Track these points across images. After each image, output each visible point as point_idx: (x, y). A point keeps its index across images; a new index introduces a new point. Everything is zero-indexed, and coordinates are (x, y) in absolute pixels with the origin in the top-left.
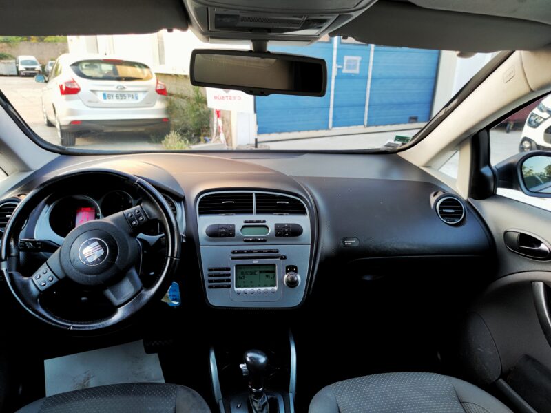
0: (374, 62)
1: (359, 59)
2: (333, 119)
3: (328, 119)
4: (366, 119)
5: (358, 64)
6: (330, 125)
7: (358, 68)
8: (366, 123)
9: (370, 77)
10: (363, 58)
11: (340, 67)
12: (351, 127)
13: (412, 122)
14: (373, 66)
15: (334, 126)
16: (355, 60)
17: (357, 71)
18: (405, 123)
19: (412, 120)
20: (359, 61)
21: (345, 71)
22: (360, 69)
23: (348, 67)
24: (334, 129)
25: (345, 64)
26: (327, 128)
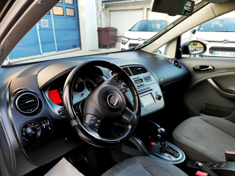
0: (54, 22)
1: (47, 21)
2: (42, 49)
3: (40, 49)
4: (56, 48)
5: (48, 23)
6: (42, 52)
7: (48, 25)
8: (57, 50)
9: (54, 29)
10: (49, 20)
11: (40, 24)
12: (51, 52)
13: (75, 48)
14: (54, 24)
15: (43, 52)
16: (46, 21)
17: (47, 26)
18: (72, 48)
19: (74, 47)
20: (47, 22)
21: (42, 26)
22: (49, 26)
23: (44, 24)
24: (44, 54)
25: (42, 23)
26: (40, 54)
